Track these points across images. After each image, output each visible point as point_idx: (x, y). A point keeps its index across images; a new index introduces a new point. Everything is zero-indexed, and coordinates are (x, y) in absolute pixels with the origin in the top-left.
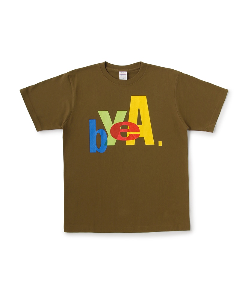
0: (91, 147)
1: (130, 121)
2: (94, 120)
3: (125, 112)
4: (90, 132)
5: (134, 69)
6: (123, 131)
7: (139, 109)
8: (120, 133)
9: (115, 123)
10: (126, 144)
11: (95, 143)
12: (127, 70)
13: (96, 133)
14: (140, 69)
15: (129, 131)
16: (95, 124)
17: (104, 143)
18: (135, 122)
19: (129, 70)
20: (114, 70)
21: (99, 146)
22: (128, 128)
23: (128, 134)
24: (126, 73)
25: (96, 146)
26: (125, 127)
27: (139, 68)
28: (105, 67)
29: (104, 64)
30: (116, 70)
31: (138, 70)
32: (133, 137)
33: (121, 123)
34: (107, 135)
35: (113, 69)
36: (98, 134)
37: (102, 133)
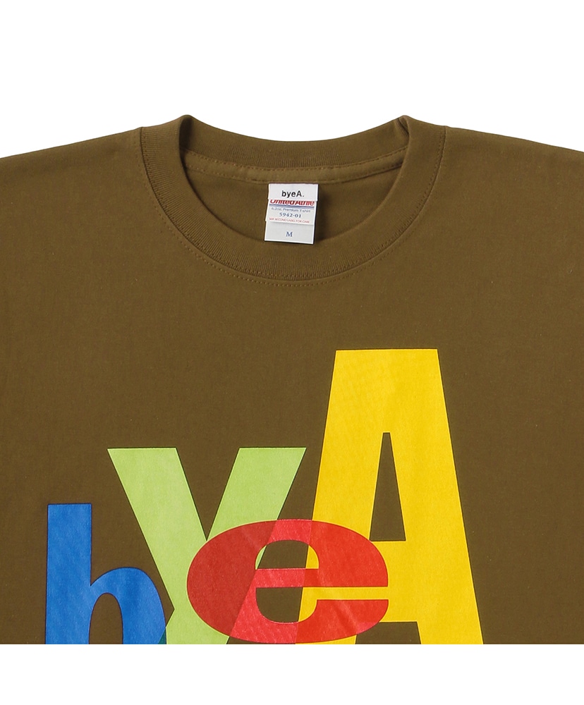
1: (325, 510)
2: (83, 511)
4: (52, 590)
5: (365, 166)
6: (276, 579)
7: (387, 438)
8: (252, 591)
12: (324, 171)
13: (90, 594)
14: (398, 165)
15: (314, 579)
16: (85, 534)
18: (361, 523)
19: (335, 170)
20: (242, 170)
22: (312, 561)
23: (310, 599)
24: (310, 192)
27: (391, 159)
28: (177, 153)
29: (176, 132)
30: (252, 172)
31: (389, 175)
32: (343, 619)
33: (260, 531)
34: (168, 610)
35: (231, 167)
36: (107, 599)
37: (133, 592)
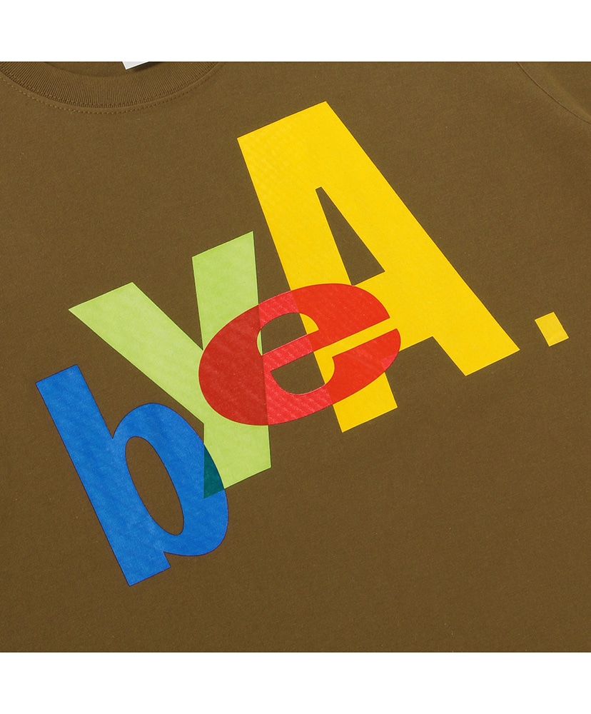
0: (118, 542)
1: (297, 279)
2: (71, 373)
3: (245, 244)
4: (77, 457)
6: (284, 356)
7: (321, 192)
8: (269, 376)
9: (209, 331)
10: (345, 427)
11: (140, 509)
13: (117, 445)
15: (321, 340)
16: (85, 394)
17: (198, 481)
18: (337, 273)
21: (171, 518)
22: (310, 326)
23: (325, 359)
25: (152, 527)
26: (285, 330)
34: (197, 427)
36: (134, 444)
37: (157, 427)
